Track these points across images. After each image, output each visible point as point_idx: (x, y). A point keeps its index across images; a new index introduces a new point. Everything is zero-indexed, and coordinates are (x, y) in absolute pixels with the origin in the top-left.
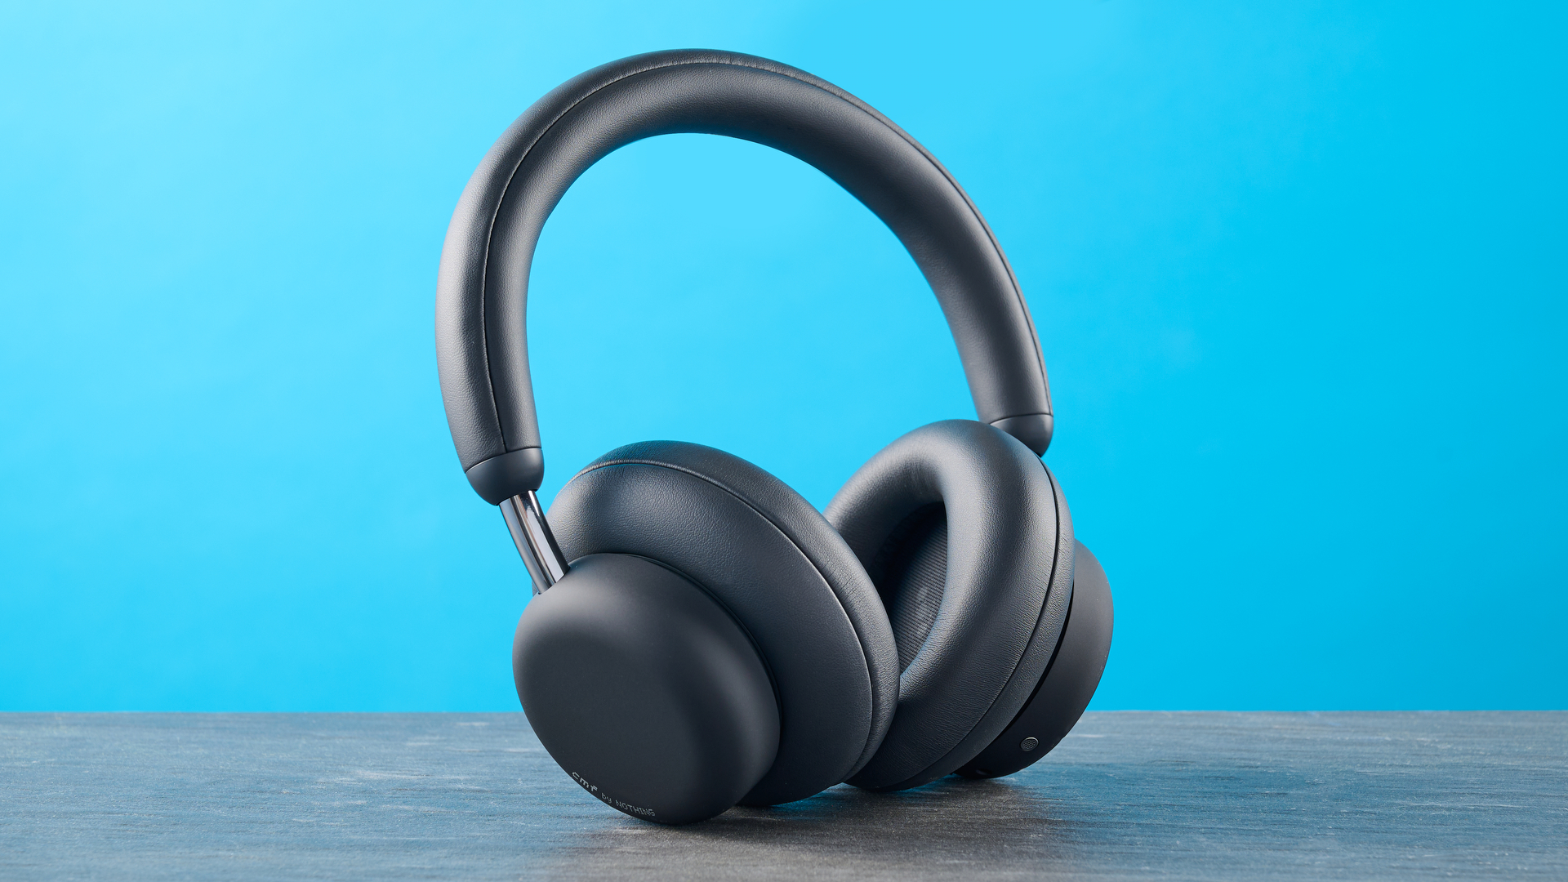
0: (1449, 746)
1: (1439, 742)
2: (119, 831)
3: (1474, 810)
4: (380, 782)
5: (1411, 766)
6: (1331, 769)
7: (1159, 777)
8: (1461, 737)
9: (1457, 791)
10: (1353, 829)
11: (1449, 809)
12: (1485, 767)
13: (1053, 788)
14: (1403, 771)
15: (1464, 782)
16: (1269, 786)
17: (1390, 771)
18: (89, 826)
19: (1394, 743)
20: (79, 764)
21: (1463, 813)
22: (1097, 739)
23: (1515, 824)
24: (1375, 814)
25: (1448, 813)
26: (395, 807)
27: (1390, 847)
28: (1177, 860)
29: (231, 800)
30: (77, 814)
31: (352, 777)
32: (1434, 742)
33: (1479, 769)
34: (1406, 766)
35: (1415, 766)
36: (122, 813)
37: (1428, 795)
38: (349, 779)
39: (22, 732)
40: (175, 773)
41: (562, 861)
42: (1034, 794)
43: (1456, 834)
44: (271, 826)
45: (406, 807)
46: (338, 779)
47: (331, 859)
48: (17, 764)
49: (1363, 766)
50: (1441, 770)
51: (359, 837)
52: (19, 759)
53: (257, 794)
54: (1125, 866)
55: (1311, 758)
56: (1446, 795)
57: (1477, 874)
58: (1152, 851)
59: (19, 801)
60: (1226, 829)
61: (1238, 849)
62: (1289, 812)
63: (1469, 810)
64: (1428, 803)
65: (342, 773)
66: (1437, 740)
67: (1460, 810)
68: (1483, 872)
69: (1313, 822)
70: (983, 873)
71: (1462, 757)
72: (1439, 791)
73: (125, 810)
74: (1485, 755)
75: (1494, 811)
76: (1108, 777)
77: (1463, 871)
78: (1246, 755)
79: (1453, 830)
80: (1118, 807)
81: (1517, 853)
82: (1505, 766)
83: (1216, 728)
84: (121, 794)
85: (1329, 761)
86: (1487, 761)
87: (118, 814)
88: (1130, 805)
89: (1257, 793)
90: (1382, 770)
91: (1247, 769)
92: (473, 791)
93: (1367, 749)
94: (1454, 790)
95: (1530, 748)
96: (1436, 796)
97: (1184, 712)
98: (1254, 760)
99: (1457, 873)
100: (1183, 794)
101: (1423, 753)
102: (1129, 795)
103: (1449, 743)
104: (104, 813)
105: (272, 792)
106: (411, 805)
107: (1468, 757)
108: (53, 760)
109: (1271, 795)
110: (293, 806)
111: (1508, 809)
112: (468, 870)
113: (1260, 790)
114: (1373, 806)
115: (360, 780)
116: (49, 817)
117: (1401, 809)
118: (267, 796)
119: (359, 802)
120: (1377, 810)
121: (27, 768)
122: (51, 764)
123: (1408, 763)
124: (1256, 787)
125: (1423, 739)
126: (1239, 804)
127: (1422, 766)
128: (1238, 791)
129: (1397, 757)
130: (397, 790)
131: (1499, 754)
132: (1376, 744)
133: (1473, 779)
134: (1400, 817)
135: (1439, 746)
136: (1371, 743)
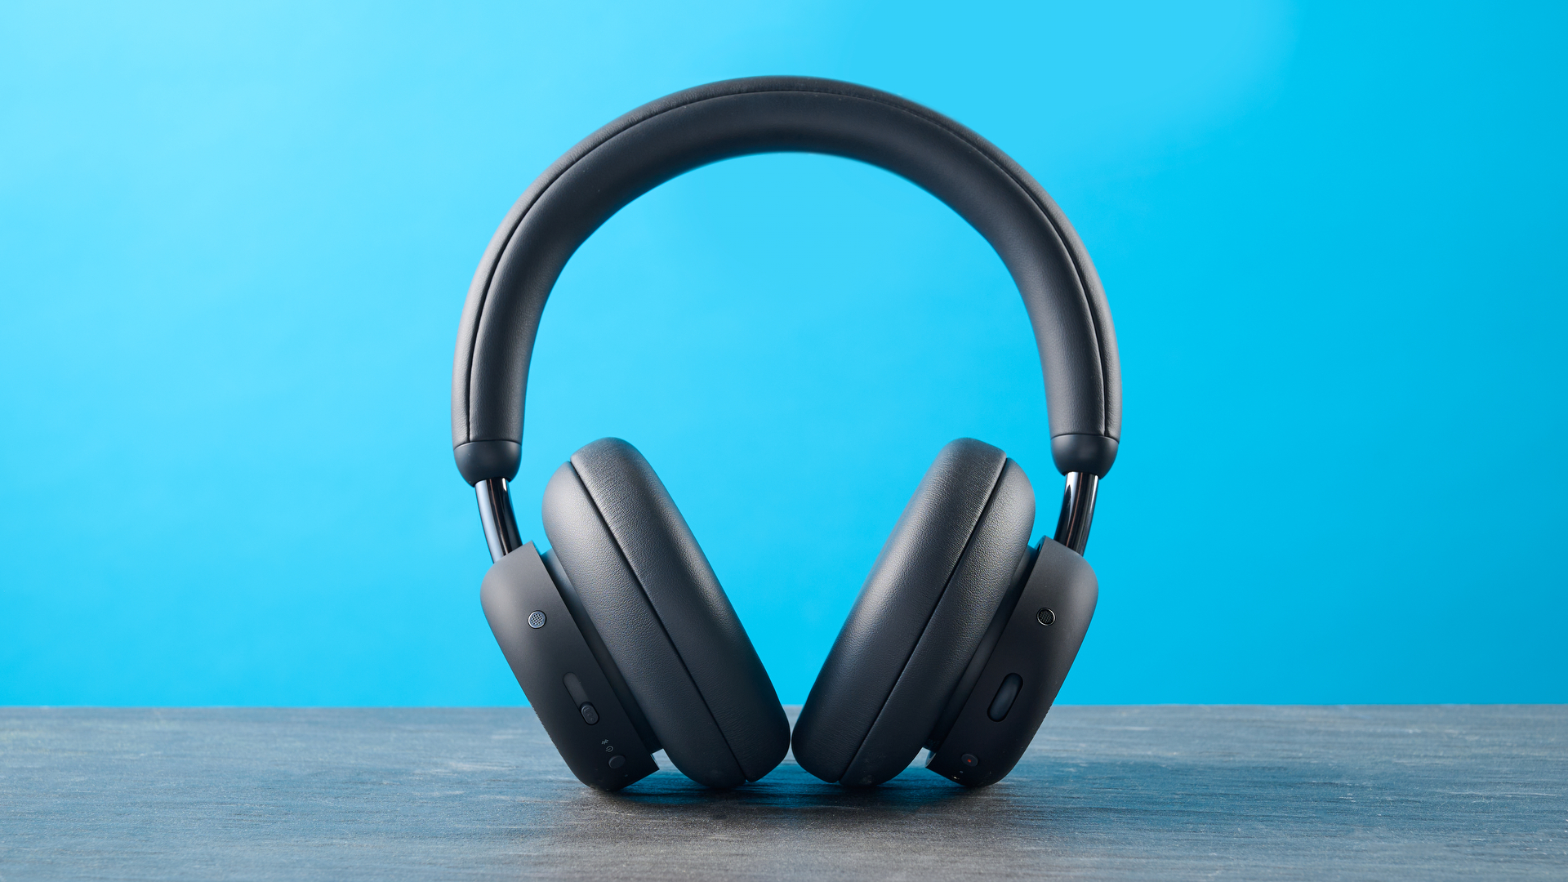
0: (1477, 738)
1: (1466, 734)
2: (234, 820)
3: (1512, 798)
4: (473, 774)
5: (1444, 757)
6: (1370, 760)
7: (1209, 768)
8: (1486, 729)
9: (1492, 780)
10: (1401, 816)
11: (1488, 798)
12: (1514, 758)
13: (1111, 778)
14: (1437, 761)
15: (1497, 772)
16: (1315, 776)
17: (1425, 761)
18: (206, 816)
19: (1424, 735)
20: (185, 757)
21: (1502, 801)
22: (1144, 732)
23: (1552, 812)
24: (1419, 802)
25: (1488, 802)
26: (492, 797)
27: (1439, 833)
28: (1241, 846)
29: (335, 791)
30: (192, 804)
31: (446, 768)
32: (1461, 733)
33: (1509, 760)
34: (1440, 757)
35: (1448, 757)
36: (234, 803)
37: (1466, 784)
38: (443, 771)
39: (125, 726)
40: (277, 765)
41: (661, 849)
42: (1094, 784)
43: (1499, 822)
44: (378, 815)
45: (503, 797)
46: (433, 771)
47: (442, 847)
48: (126, 756)
49: (1399, 757)
50: (1473, 761)
51: (464, 826)
52: (127, 752)
53: (359, 785)
54: (1193, 853)
55: (1348, 749)
56: (1483, 784)
57: (1526, 859)
58: (1216, 838)
59: (134, 792)
60: (1282, 817)
61: (1297, 836)
62: (1338, 801)
63: (1507, 798)
64: (1468, 792)
65: (436, 765)
66: (1464, 732)
67: (1499, 798)
68: (1532, 857)
69: (1362, 810)
70: (1060, 859)
71: (1491, 748)
72: (1476, 780)
73: (235, 800)
74: (1512, 746)
75: (1531, 799)
76: (1160, 767)
77: (1513, 856)
78: (1287, 746)
79: (1496, 817)
80: (1176, 797)
81: (1560, 839)
82: (1533, 756)
83: (1254, 721)
84: (230, 785)
85: (1366, 752)
86: (1515, 752)
87: (230, 804)
88: (1187, 794)
89: (1305, 783)
90: (1418, 760)
92: (564, 782)
93: (1400, 741)
94: (1490, 780)
95: (1553, 740)
96: (1474, 785)
97: (1222, 705)
98: (1295, 751)
99: (1507, 858)
100: (1235, 784)
101: (1453, 744)
102: (1184, 785)
103: (1476, 734)
104: (217, 803)
105: (373, 783)
106: (507, 795)
107: (1496, 748)
108: (159, 753)
109: (1317, 785)
110: (396, 797)
111: (1543, 798)
112: (572, 857)
113: (1306, 780)
114: (1416, 795)
115: (454, 772)
116: (165, 808)
117: (1442, 798)
118: (369, 786)
119: (457, 792)
120: (1421, 799)
121: (136, 760)
122: (158, 756)
123: (1441, 754)
124: (1302, 776)
125: (1451, 731)
126: (1289, 792)
127: (1455, 757)
128: (1286, 780)
129: (1429, 748)
130: (491, 780)
131: (1525, 745)
132: (1407, 736)
133: (1505, 769)
134: (1444, 805)
135: (1467, 738)
136: (1403, 735)
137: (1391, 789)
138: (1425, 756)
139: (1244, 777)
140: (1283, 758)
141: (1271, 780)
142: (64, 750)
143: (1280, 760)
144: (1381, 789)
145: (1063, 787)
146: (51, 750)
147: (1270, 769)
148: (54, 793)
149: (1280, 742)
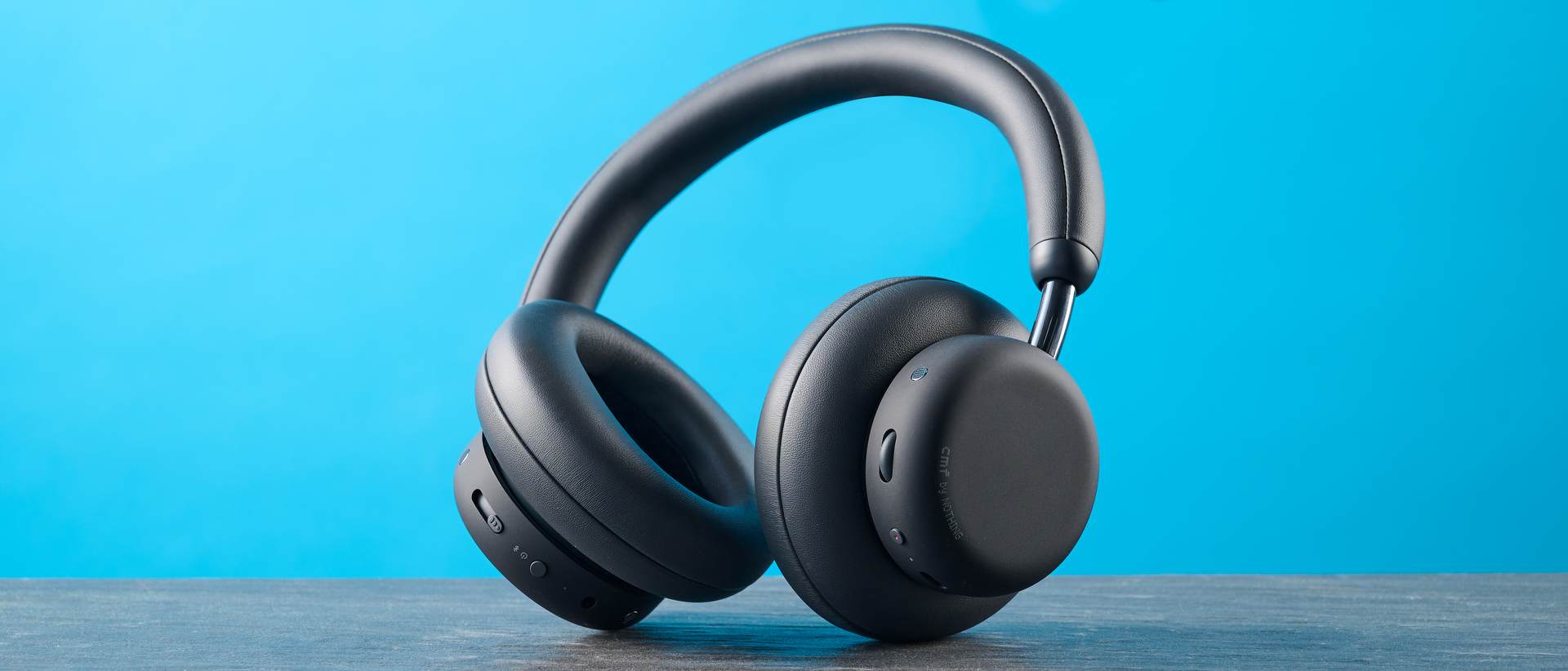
0: (1477, 604)
1: (1467, 600)
3: (1518, 658)
4: (482, 640)
5: (1448, 621)
6: (1375, 624)
7: (1218, 632)
8: (1486, 595)
9: (1497, 641)
11: (1494, 657)
12: (1516, 621)
13: (1123, 641)
14: (1441, 624)
15: (1501, 634)
16: (1323, 639)
17: (1430, 625)
19: (1425, 601)
20: (184, 624)
21: (1509, 660)
22: (1148, 599)
24: (1429, 661)
25: (1495, 661)
26: (507, 661)
29: (347, 656)
31: (453, 635)
32: (1462, 600)
33: (1511, 623)
34: (1443, 621)
35: (1451, 621)
36: (249, 667)
37: (1472, 646)
39: (113, 596)
40: (281, 632)
42: (1106, 647)
45: (519, 661)
46: (441, 637)
48: (125, 625)
49: (1403, 621)
50: (1477, 624)
52: (124, 621)
53: (370, 651)
55: (1352, 614)
56: (1488, 645)
59: (145, 658)
63: (1514, 658)
64: (1475, 652)
65: (442, 632)
66: (1465, 598)
67: (1506, 658)
71: (1492, 613)
72: (1481, 642)
73: (250, 665)
74: (1513, 611)
75: (1537, 658)
76: (1170, 632)
78: (1291, 612)
80: (1190, 658)
82: (1535, 620)
83: (1255, 589)
85: (1370, 617)
86: (1516, 616)
89: (1314, 645)
90: (1422, 624)
91: (1297, 624)
92: (576, 647)
93: (1403, 607)
94: (1494, 641)
95: (1552, 605)
96: (1480, 646)
97: (1220, 575)
98: (1301, 616)
100: (1245, 646)
101: (1454, 609)
103: (1477, 601)
105: (384, 649)
106: (522, 659)
107: (1498, 612)
108: (158, 620)
109: (1327, 646)
111: (1548, 657)
113: (1315, 642)
114: (1425, 655)
115: (462, 637)
117: (1451, 657)
118: (380, 652)
119: (471, 657)
121: (136, 627)
122: (157, 624)
123: (1444, 618)
124: (1310, 639)
125: (1451, 597)
126: (1300, 653)
127: (1458, 621)
128: (1295, 643)
129: (1432, 613)
130: (502, 646)
131: (1525, 610)
132: (1410, 602)
133: (1508, 632)
134: (1453, 664)
135: (1468, 604)
136: (1404, 602)
137: (1399, 650)
138: (1429, 620)
139: (1253, 640)
140: (1289, 622)
141: (1280, 642)
142: (59, 620)
143: (1286, 624)
144: (1390, 650)
145: (1076, 650)
146: (46, 619)
147: (1277, 633)
148: (64, 658)
149: (1284, 608)
